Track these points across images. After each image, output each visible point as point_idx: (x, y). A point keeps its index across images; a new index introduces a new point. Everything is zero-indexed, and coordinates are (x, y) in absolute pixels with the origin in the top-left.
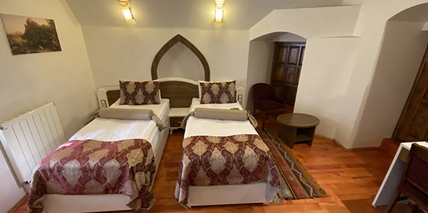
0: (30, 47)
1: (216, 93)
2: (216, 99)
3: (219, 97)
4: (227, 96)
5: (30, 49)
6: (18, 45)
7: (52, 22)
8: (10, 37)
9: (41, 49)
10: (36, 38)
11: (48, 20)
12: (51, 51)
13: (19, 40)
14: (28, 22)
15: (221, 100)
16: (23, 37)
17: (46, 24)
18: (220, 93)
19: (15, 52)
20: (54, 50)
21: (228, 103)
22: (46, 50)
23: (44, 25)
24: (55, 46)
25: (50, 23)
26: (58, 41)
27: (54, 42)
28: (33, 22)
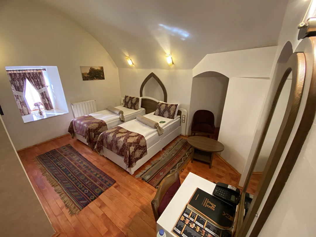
0: (90, 78)
1: (162, 110)
2: (161, 113)
3: (164, 113)
4: (168, 113)
5: (90, 79)
6: (86, 77)
7: (102, 68)
8: (83, 74)
9: (95, 79)
10: (93, 74)
11: (100, 67)
12: (99, 79)
13: (86, 75)
14: (91, 68)
15: (164, 115)
16: (88, 74)
17: (99, 68)
18: (165, 110)
19: (84, 80)
20: (101, 79)
21: (168, 118)
22: (97, 79)
23: (98, 69)
24: (102, 77)
25: (101, 68)
26: (104, 75)
27: (101, 76)
28: (93, 68)
